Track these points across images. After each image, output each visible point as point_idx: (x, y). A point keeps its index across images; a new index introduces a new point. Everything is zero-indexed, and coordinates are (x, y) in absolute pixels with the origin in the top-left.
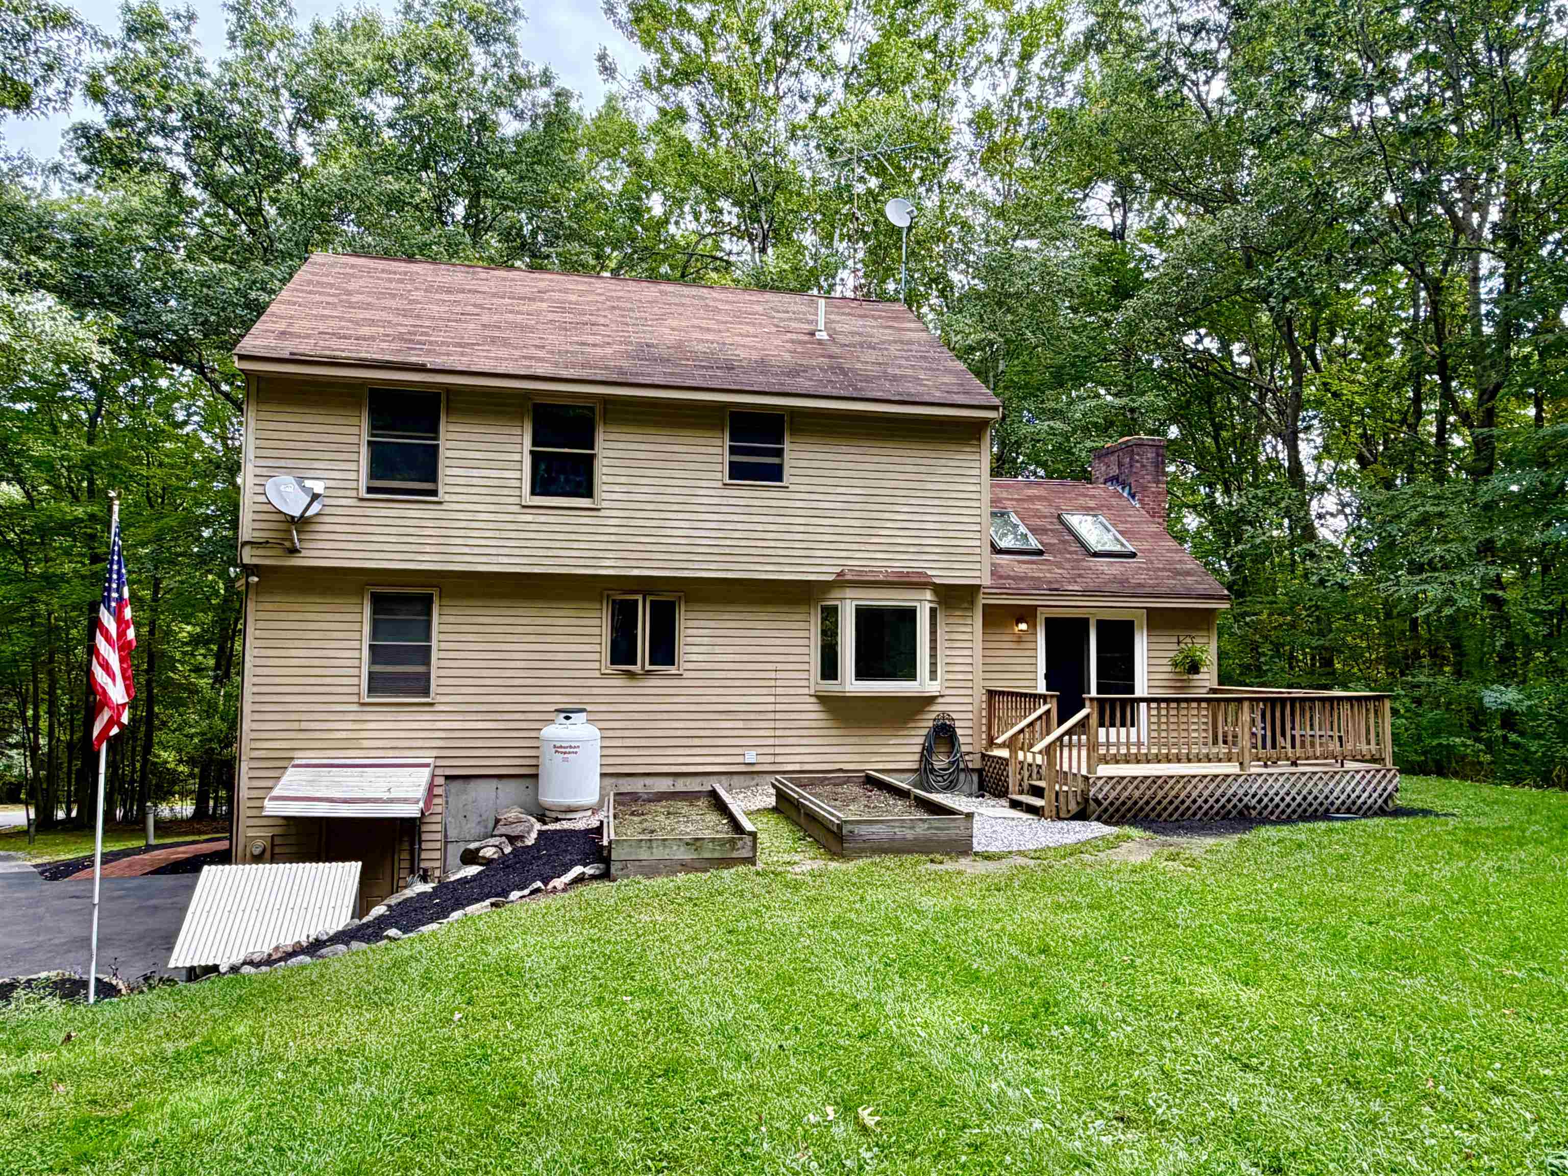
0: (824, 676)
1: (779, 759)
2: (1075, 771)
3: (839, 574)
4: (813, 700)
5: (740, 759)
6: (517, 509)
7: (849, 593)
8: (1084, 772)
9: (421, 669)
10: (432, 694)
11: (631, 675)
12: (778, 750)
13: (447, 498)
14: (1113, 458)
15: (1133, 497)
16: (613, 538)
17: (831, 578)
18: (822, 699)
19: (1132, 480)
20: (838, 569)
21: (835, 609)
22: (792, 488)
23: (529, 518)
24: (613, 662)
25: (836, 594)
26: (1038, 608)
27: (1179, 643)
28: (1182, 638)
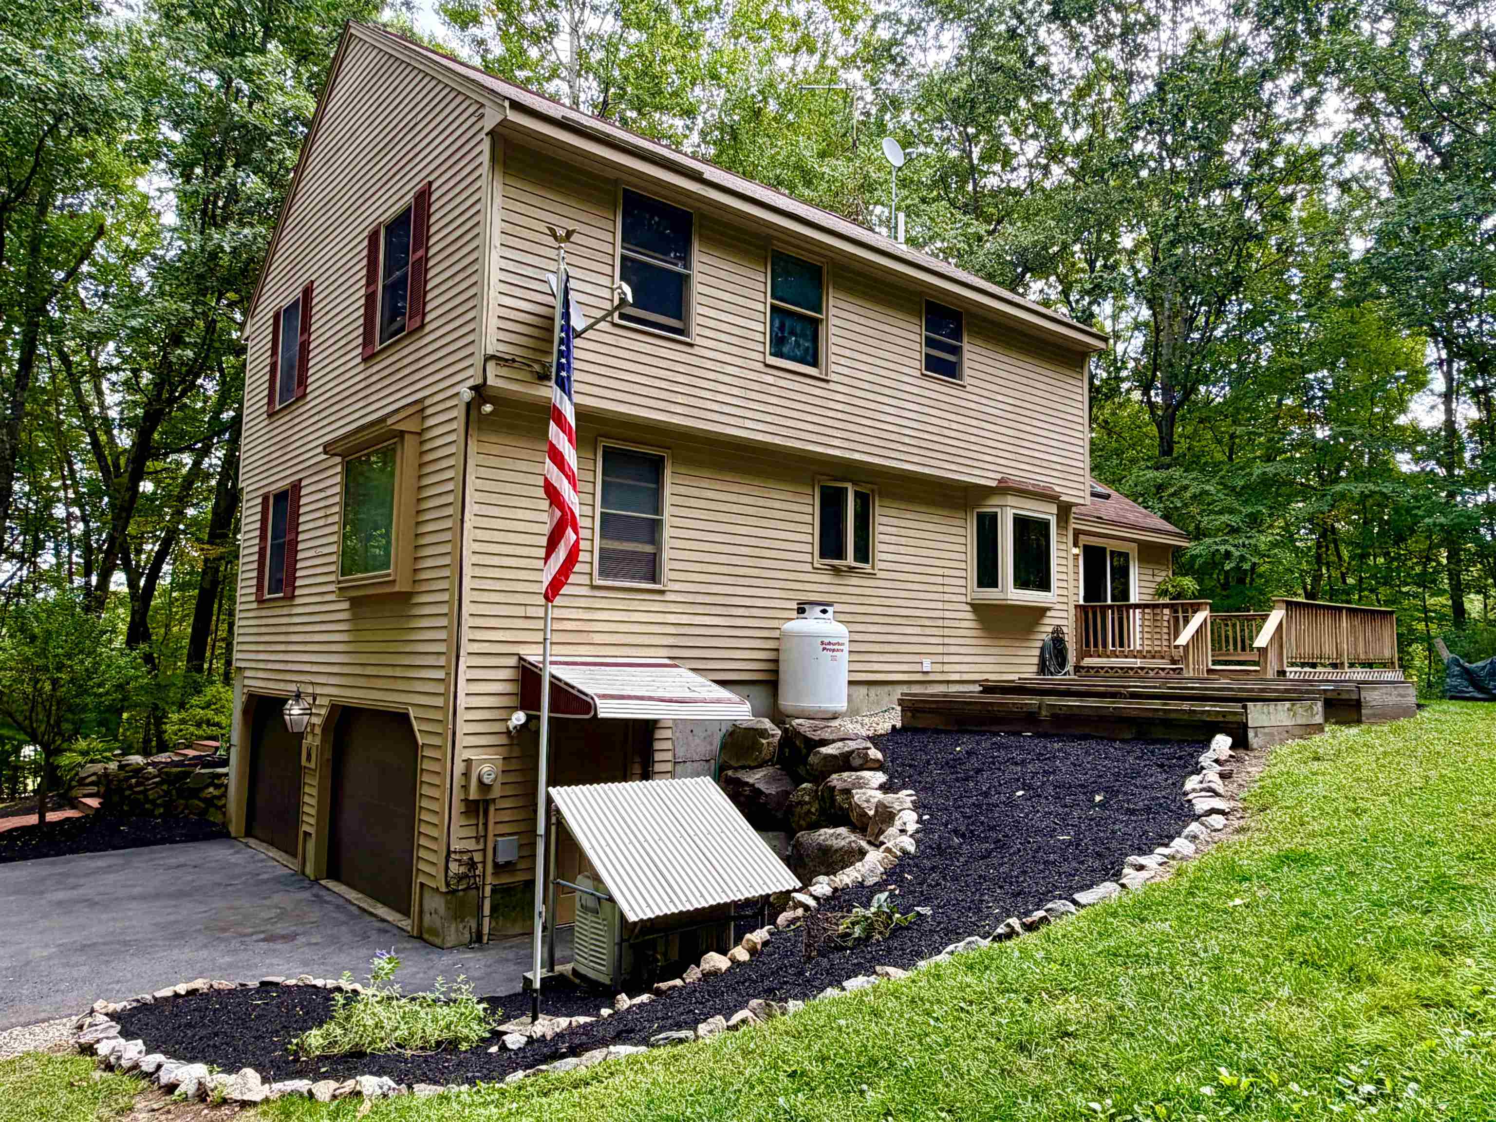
0: (981, 584)
1: (947, 668)
3: (1000, 481)
4: (968, 608)
5: (917, 668)
6: (760, 367)
7: (1011, 500)
9: (649, 549)
10: (664, 579)
11: (836, 571)
12: (946, 659)
13: (698, 341)
16: (840, 415)
17: (994, 484)
18: (977, 608)
20: (999, 476)
21: (994, 516)
22: (969, 388)
23: (770, 380)
24: (823, 555)
25: (995, 501)
26: (1080, 535)
27: (1154, 575)
28: (1156, 572)
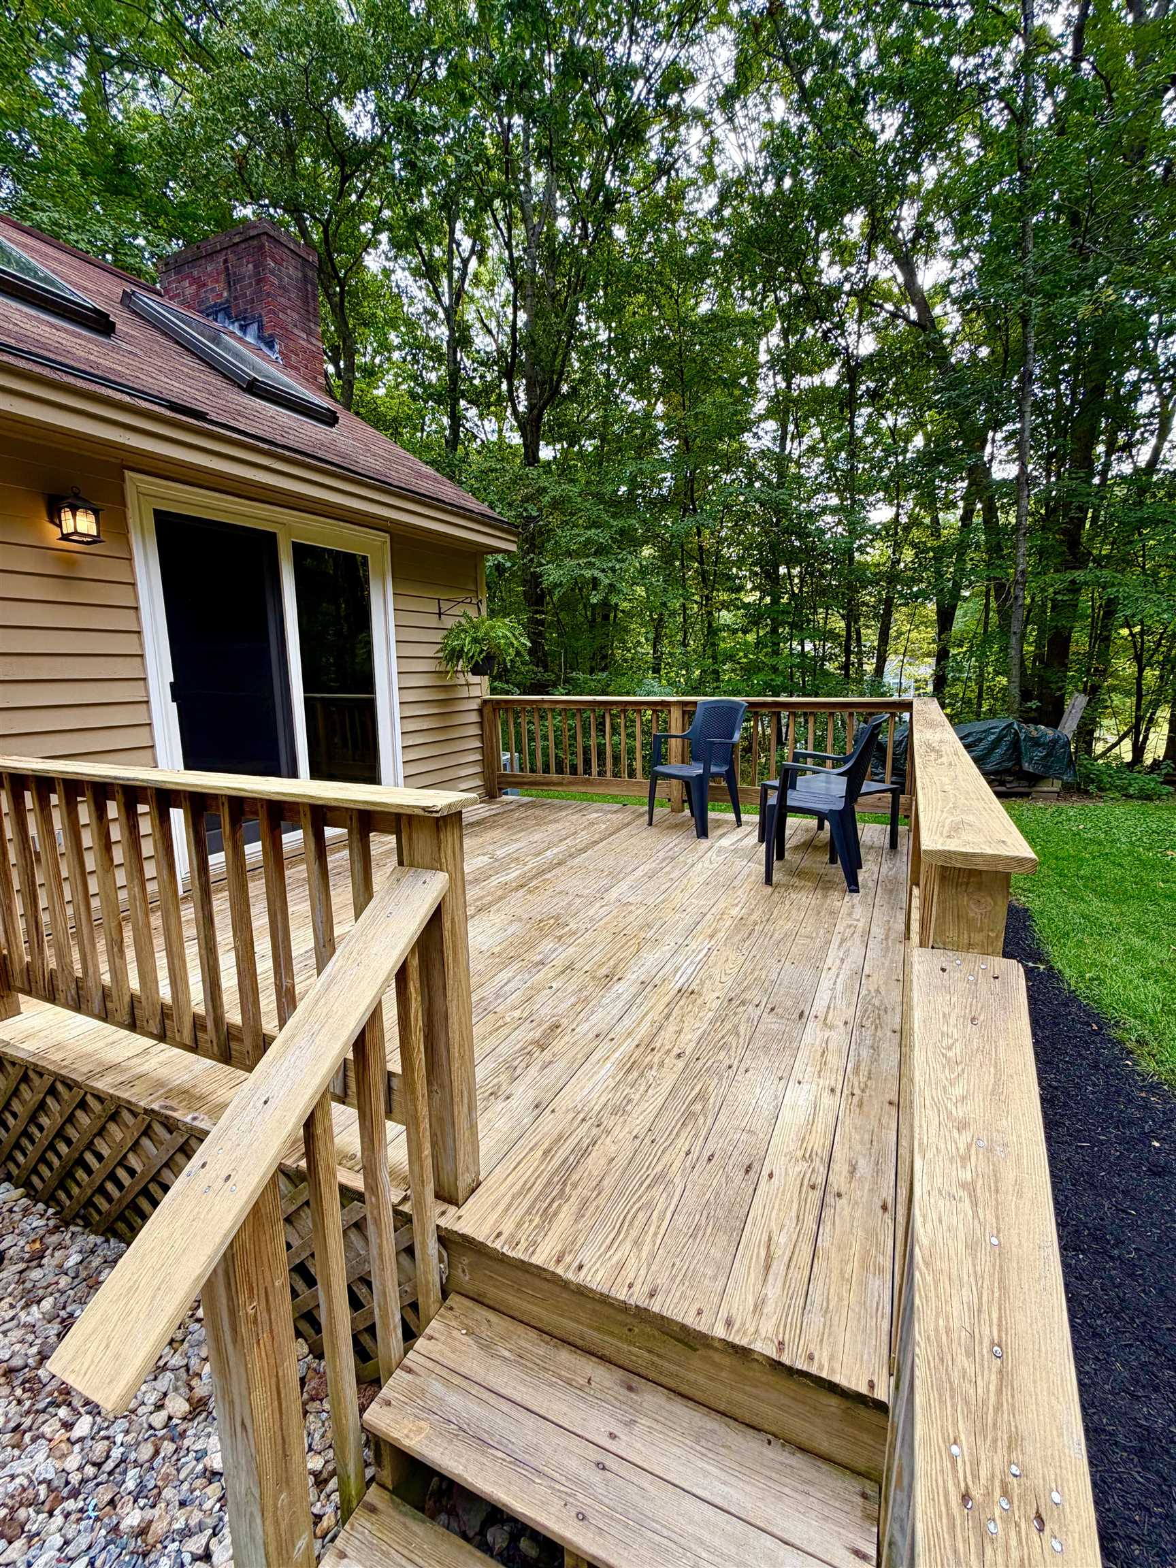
14: (212, 267)
15: (270, 345)
19: (262, 310)
26: (128, 474)
27: (440, 614)
28: (445, 606)
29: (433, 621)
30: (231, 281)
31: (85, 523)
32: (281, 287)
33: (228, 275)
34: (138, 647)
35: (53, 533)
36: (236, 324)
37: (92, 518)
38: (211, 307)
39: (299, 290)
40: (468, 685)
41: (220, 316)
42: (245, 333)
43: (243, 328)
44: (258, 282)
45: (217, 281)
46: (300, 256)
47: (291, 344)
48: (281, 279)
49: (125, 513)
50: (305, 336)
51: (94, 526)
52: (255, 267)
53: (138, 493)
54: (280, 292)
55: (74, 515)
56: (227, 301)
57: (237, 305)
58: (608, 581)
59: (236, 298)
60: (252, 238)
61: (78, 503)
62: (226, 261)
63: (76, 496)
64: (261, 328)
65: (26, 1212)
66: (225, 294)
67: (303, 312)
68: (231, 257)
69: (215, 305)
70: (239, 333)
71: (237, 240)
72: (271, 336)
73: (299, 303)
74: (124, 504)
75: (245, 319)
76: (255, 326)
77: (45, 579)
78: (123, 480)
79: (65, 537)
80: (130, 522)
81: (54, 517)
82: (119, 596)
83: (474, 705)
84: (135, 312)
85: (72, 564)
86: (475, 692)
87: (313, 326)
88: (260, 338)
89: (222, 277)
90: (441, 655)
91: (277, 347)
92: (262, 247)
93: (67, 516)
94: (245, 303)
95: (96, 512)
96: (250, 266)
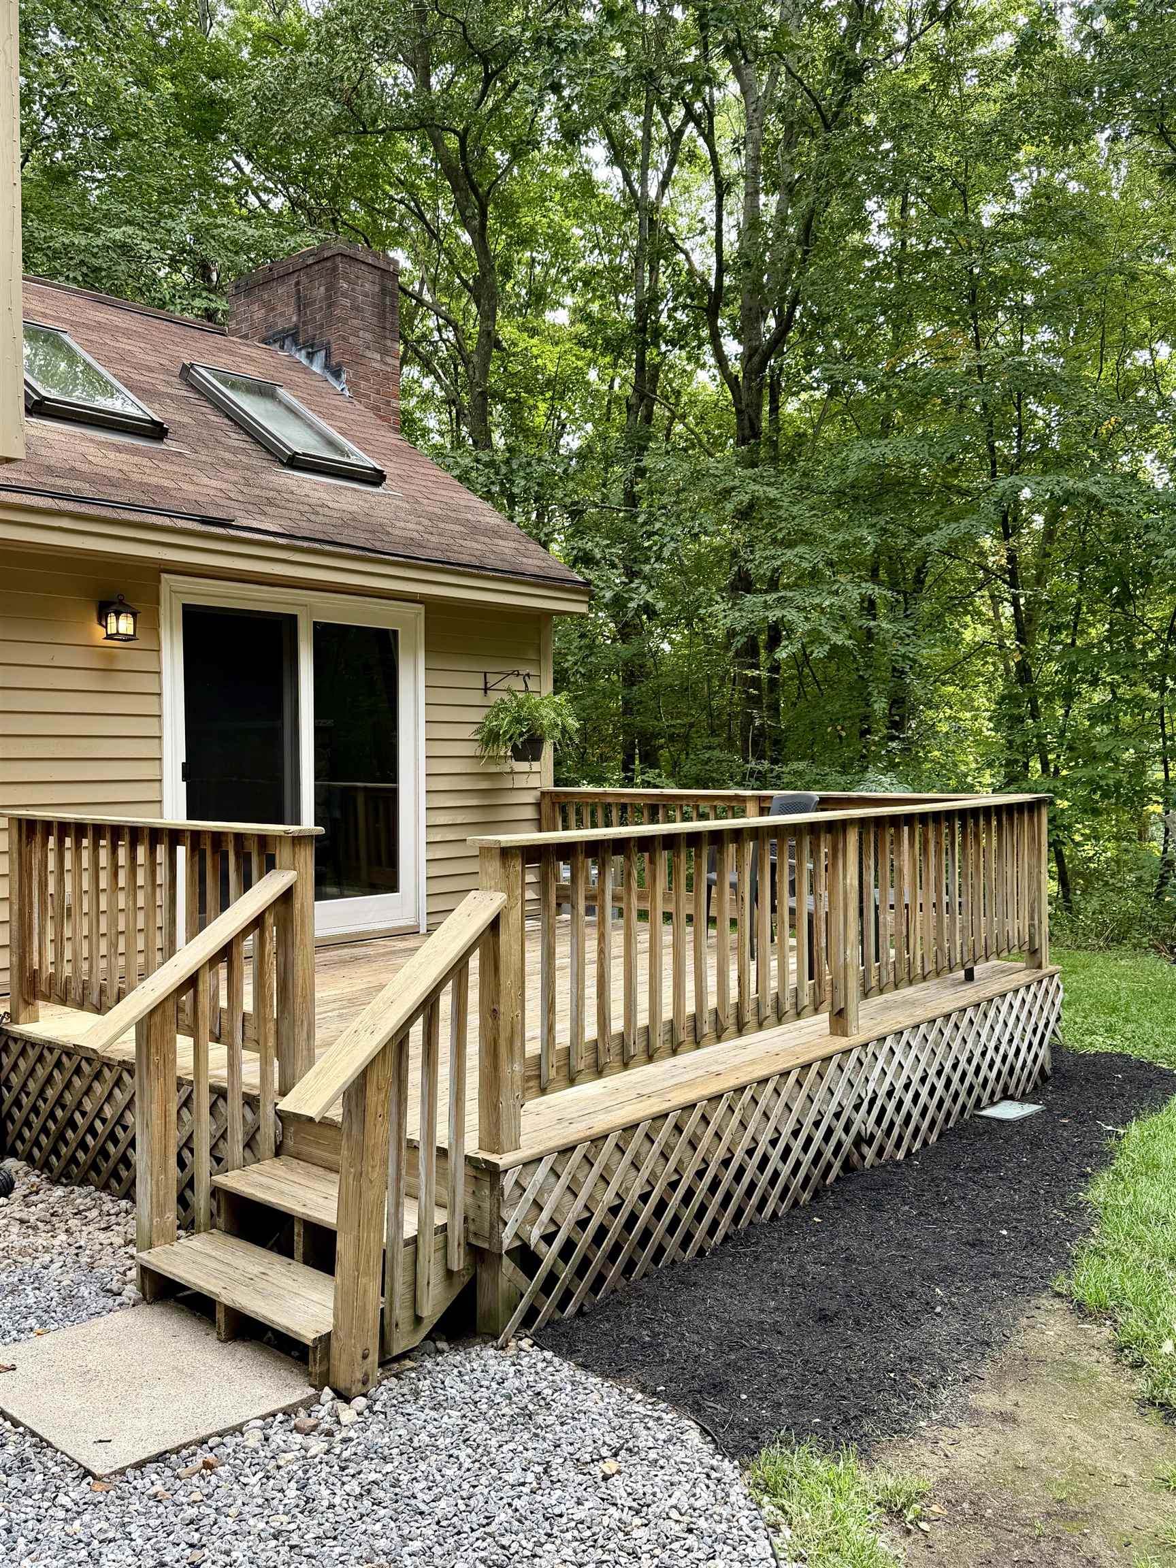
2: (443, 1137)
8: (471, 1145)
14: (283, 290)
15: (337, 374)
19: (331, 336)
26: (164, 576)
27: (486, 690)
28: (492, 679)
29: (476, 698)
30: (302, 304)
31: (125, 625)
32: (356, 308)
33: (299, 298)
34: (157, 729)
35: (100, 632)
36: (303, 352)
37: (131, 620)
38: (279, 333)
39: (374, 305)
40: (512, 772)
41: (287, 342)
42: (311, 361)
43: (310, 356)
44: (329, 306)
45: (287, 305)
46: (379, 268)
47: (361, 369)
48: (354, 299)
49: (158, 610)
50: (378, 357)
51: (132, 626)
52: (327, 290)
53: (171, 591)
54: (353, 314)
55: (117, 619)
56: (296, 327)
57: (306, 331)
58: (808, 626)
59: (305, 323)
60: (327, 258)
61: (121, 609)
62: (298, 284)
63: (121, 602)
64: (328, 356)
65: (27, 1174)
66: (295, 319)
67: (377, 330)
68: (304, 279)
69: (283, 331)
70: (305, 361)
71: (310, 261)
72: (339, 365)
73: (375, 321)
74: (158, 603)
75: (312, 346)
76: (323, 353)
77: (94, 673)
78: (160, 582)
79: (109, 637)
80: (162, 617)
81: (102, 619)
82: (146, 684)
83: (531, 797)
84: (192, 386)
85: (111, 658)
86: (534, 781)
87: (389, 343)
88: (327, 366)
89: (293, 300)
90: (478, 737)
91: (344, 376)
92: (335, 269)
93: (112, 619)
94: (315, 328)
95: (134, 615)
96: (322, 288)
